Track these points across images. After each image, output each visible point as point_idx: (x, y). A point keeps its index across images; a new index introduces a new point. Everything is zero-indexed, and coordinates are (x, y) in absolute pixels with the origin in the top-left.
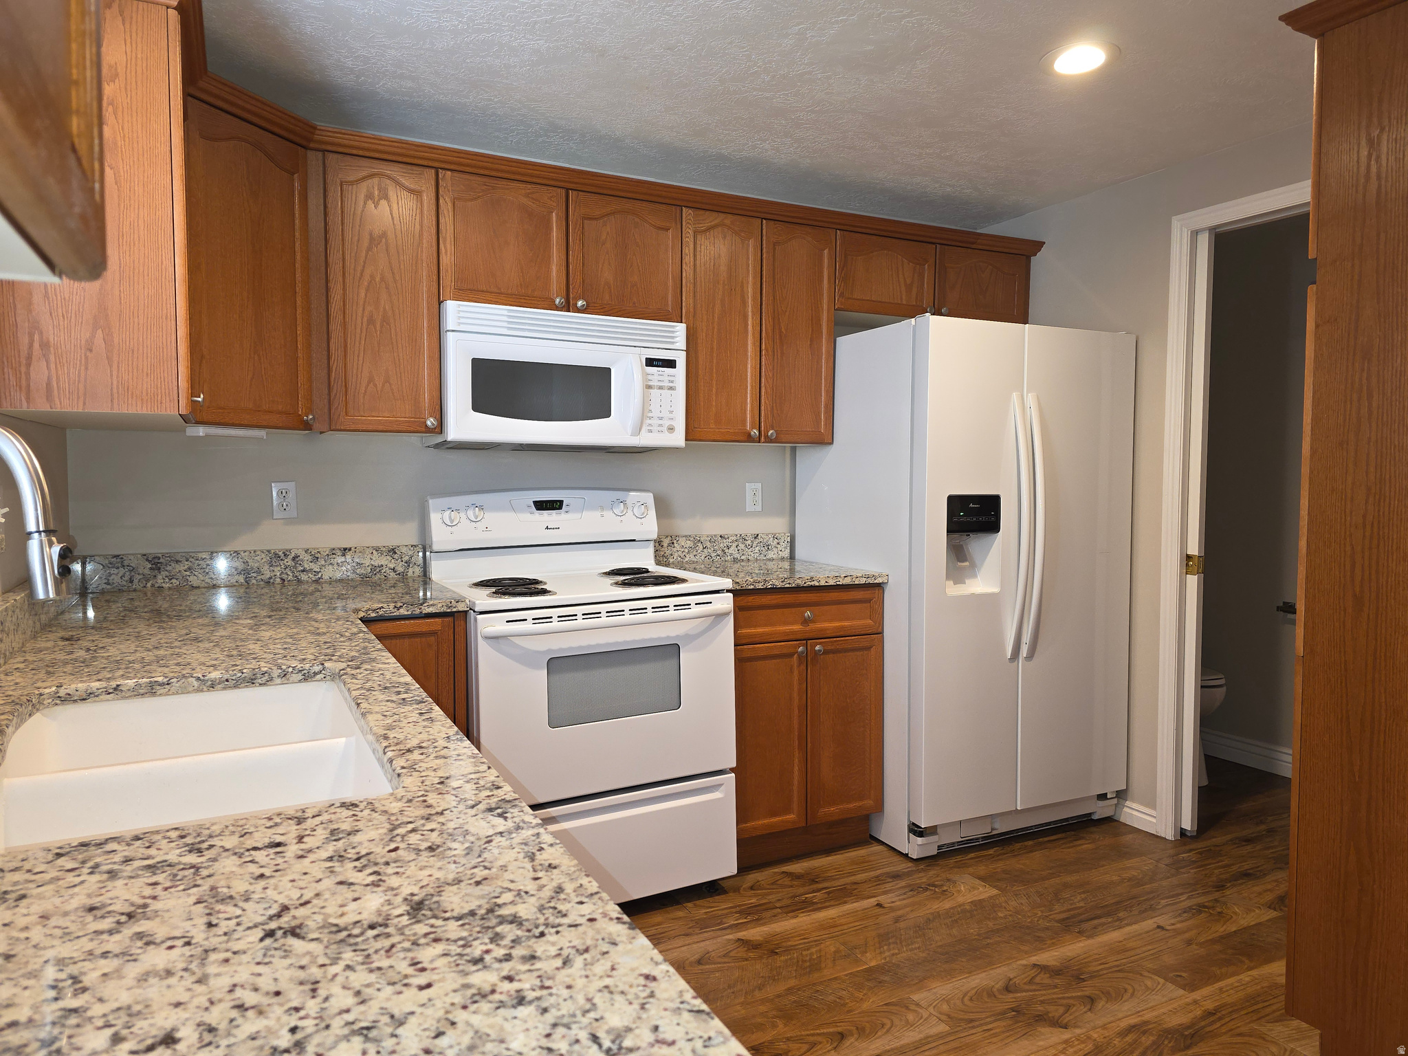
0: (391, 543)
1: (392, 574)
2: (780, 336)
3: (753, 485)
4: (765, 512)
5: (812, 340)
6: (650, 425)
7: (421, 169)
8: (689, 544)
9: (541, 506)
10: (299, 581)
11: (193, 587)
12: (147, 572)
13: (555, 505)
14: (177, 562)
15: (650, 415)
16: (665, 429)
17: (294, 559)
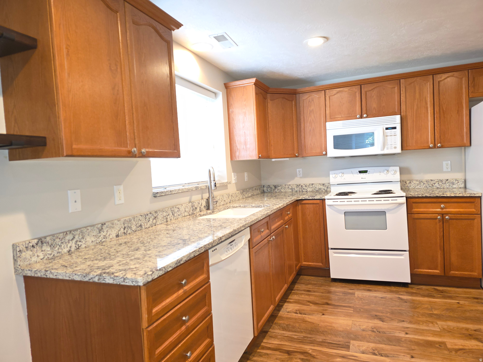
0: (323, 183)
1: (324, 190)
2: (443, 112)
3: (446, 162)
4: (452, 171)
5: (458, 111)
6: (387, 147)
7: (321, 91)
8: (417, 183)
9: (360, 172)
10: (303, 191)
11: (282, 192)
12: (274, 188)
13: (366, 172)
14: (279, 186)
15: (387, 144)
16: (393, 148)
17: (301, 186)
